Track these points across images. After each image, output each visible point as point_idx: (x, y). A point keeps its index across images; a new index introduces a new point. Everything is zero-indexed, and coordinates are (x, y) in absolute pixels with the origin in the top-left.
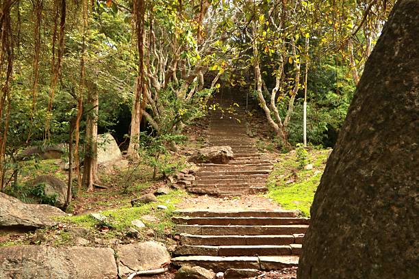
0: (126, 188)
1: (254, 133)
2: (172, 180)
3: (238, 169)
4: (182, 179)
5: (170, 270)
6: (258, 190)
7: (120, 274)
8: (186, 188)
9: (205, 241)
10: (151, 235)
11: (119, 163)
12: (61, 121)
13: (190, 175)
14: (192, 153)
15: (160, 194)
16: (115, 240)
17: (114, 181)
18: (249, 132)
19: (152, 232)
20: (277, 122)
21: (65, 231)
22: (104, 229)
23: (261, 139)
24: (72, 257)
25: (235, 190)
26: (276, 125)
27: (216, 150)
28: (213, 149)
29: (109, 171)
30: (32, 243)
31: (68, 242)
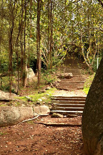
0: (36, 87)
1: (81, 67)
2: (52, 84)
3: (74, 81)
4: (55, 84)
5: (50, 115)
6: (80, 88)
7: (35, 115)
8: (56, 87)
9: (61, 106)
10: (44, 104)
11: (34, 78)
12: (15, 63)
13: (58, 83)
14: (59, 75)
15: (48, 89)
16: (33, 105)
17: (32, 84)
18: (79, 67)
19: (45, 103)
20: (89, 64)
21: (18, 102)
22: (30, 101)
23: (83, 70)
24: (21, 110)
25: (73, 88)
26: (88, 65)
27: (67, 74)
28: (66, 74)
29: (31, 81)
30: (9, 105)
31: (19, 105)
